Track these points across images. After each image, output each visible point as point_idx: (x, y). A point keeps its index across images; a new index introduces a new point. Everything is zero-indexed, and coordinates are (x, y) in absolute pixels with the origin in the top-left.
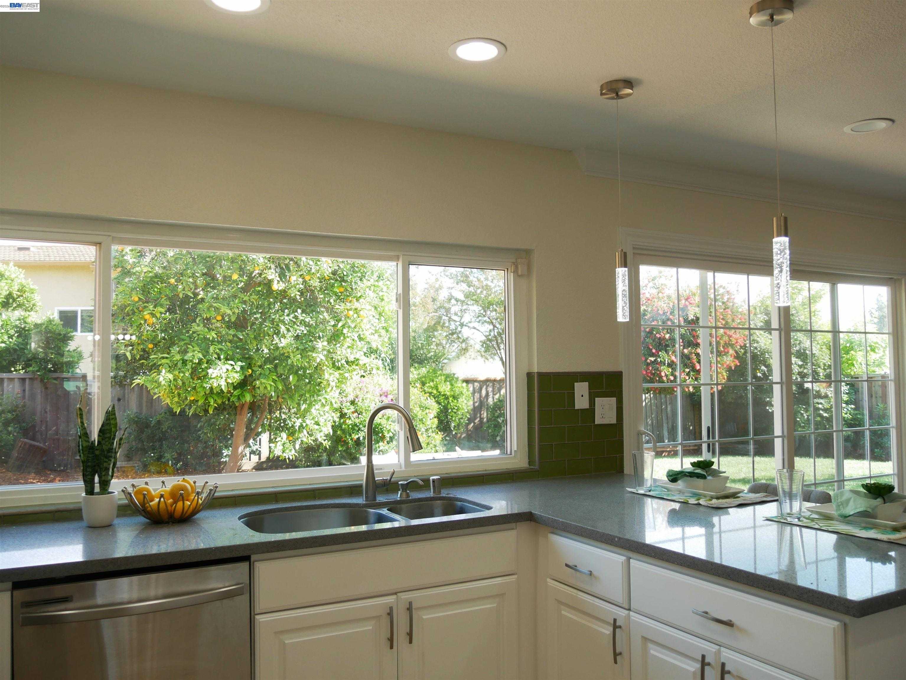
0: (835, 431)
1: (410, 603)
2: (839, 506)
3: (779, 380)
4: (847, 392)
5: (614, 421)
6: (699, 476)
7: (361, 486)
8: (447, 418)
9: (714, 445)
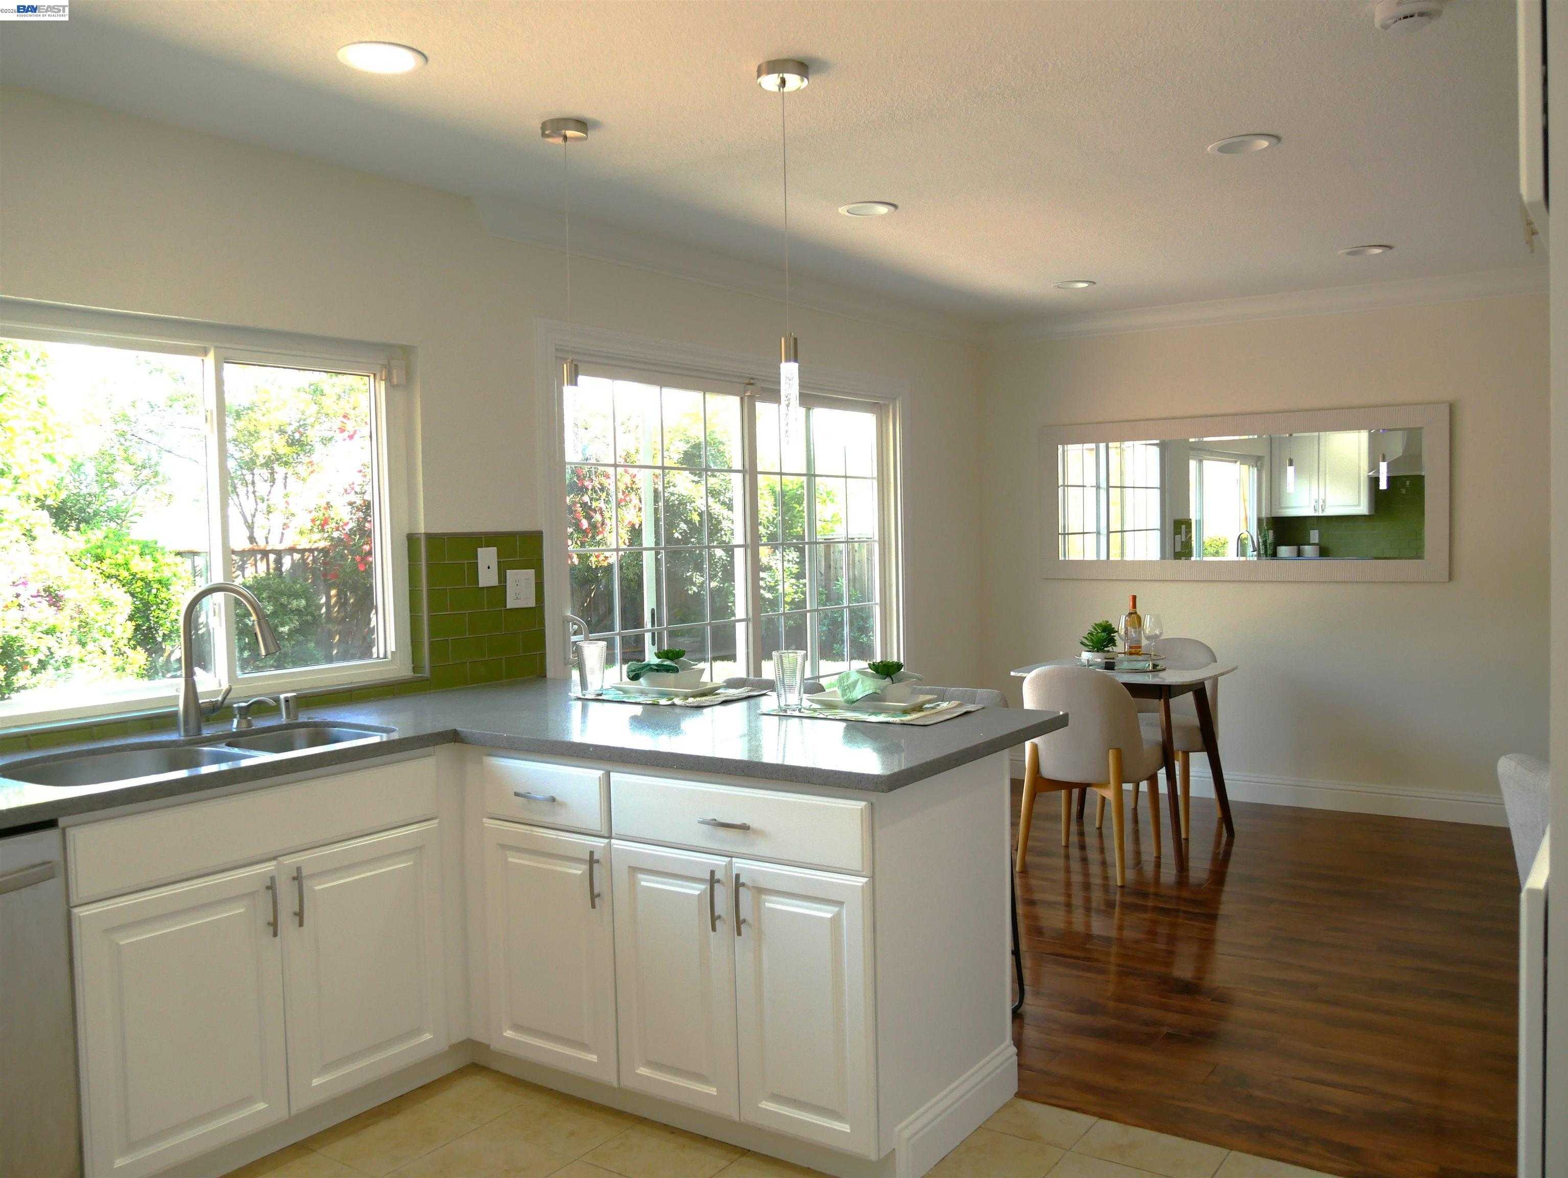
0: (809, 611)
1: (299, 869)
2: (845, 690)
3: (742, 542)
4: (798, 560)
5: (532, 603)
6: (668, 669)
7: (175, 714)
8: (149, 620)
9: (660, 634)
